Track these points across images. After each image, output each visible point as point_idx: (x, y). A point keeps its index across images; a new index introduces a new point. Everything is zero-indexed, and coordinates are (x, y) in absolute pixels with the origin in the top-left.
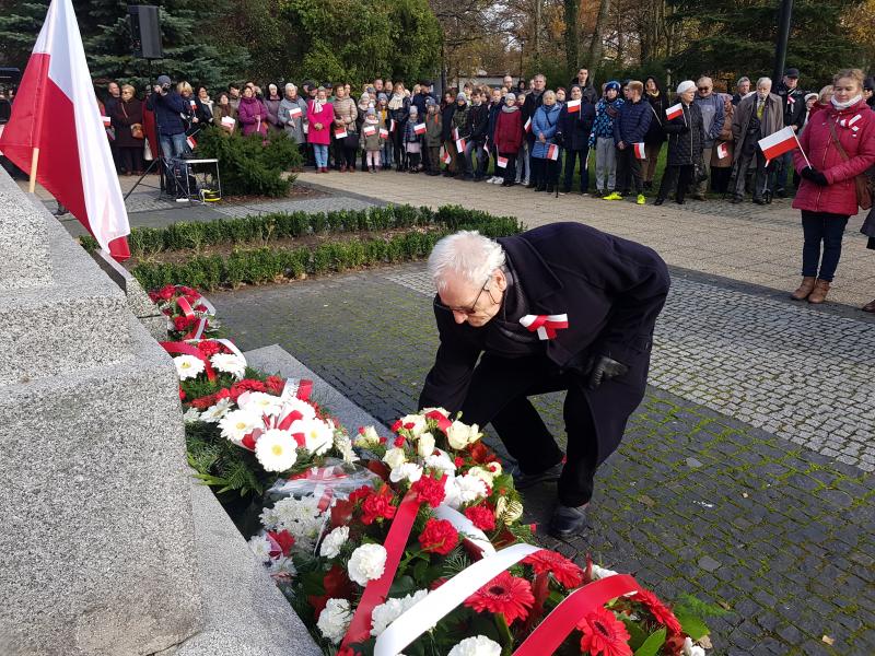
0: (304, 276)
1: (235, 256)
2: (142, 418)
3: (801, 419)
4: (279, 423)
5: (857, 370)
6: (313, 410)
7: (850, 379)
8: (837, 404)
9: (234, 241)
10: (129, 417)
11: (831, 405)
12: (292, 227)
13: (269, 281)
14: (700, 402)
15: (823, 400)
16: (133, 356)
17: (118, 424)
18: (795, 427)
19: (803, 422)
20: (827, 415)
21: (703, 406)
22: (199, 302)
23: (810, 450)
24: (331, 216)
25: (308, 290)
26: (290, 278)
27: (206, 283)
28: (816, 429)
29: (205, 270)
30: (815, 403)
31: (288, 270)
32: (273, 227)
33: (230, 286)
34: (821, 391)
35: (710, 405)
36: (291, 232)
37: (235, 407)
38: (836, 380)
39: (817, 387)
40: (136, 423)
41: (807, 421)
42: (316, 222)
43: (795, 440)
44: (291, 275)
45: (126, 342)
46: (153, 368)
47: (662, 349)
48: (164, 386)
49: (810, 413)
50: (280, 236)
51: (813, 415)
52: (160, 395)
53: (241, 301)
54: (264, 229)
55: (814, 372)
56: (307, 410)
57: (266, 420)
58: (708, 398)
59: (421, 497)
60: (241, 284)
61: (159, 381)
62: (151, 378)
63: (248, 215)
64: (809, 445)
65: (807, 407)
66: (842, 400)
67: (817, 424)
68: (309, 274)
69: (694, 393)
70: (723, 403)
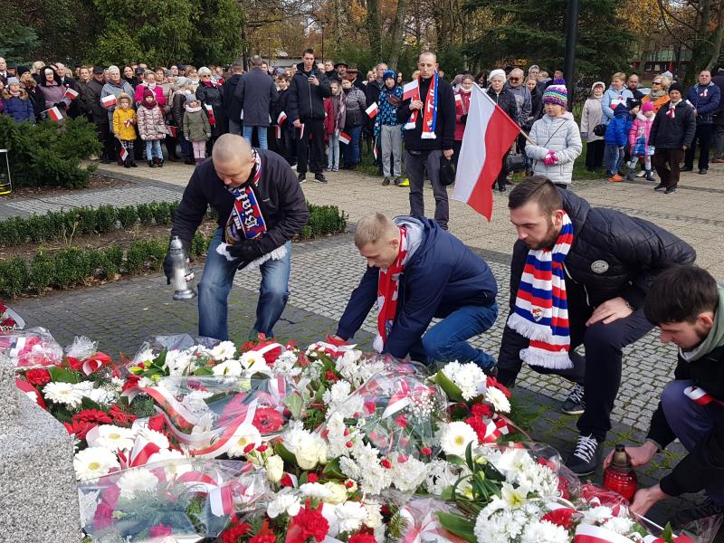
0: (117, 277)
1: (38, 259)
2: (35, 494)
3: (627, 399)
4: (133, 459)
5: (668, 347)
6: (165, 439)
7: (663, 357)
8: (656, 383)
9: (34, 241)
10: (21, 497)
11: (651, 384)
12: (98, 223)
13: (78, 284)
14: (535, 389)
15: (644, 380)
16: (20, 428)
17: (9, 506)
18: (623, 408)
19: (630, 403)
20: (649, 394)
21: (537, 393)
22: (6, 315)
23: (639, 430)
24: (142, 210)
25: (123, 292)
26: (101, 279)
27: (7, 289)
28: (642, 409)
29: (6, 276)
30: (637, 383)
31: (98, 270)
32: (77, 223)
33: (34, 292)
34: (641, 370)
35: (544, 392)
36: (97, 228)
37: (83, 445)
38: (652, 359)
39: (636, 367)
40: (28, 502)
41: (633, 402)
42: (127, 217)
43: (625, 421)
44: (103, 276)
45: (14, 413)
46: (47, 440)
47: (492, 337)
48: (58, 458)
49: (635, 393)
50: (85, 233)
51: (637, 395)
52: (54, 468)
53: (49, 308)
54: (67, 226)
55: (632, 352)
56: (161, 440)
57: (120, 456)
58: (542, 384)
59: (305, 532)
60: (48, 288)
61: (54, 454)
62: (45, 451)
63: (49, 212)
64: (638, 426)
65: (631, 387)
66: (660, 378)
67: (642, 404)
68: (123, 274)
69: (528, 380)
70: (555, 388)
